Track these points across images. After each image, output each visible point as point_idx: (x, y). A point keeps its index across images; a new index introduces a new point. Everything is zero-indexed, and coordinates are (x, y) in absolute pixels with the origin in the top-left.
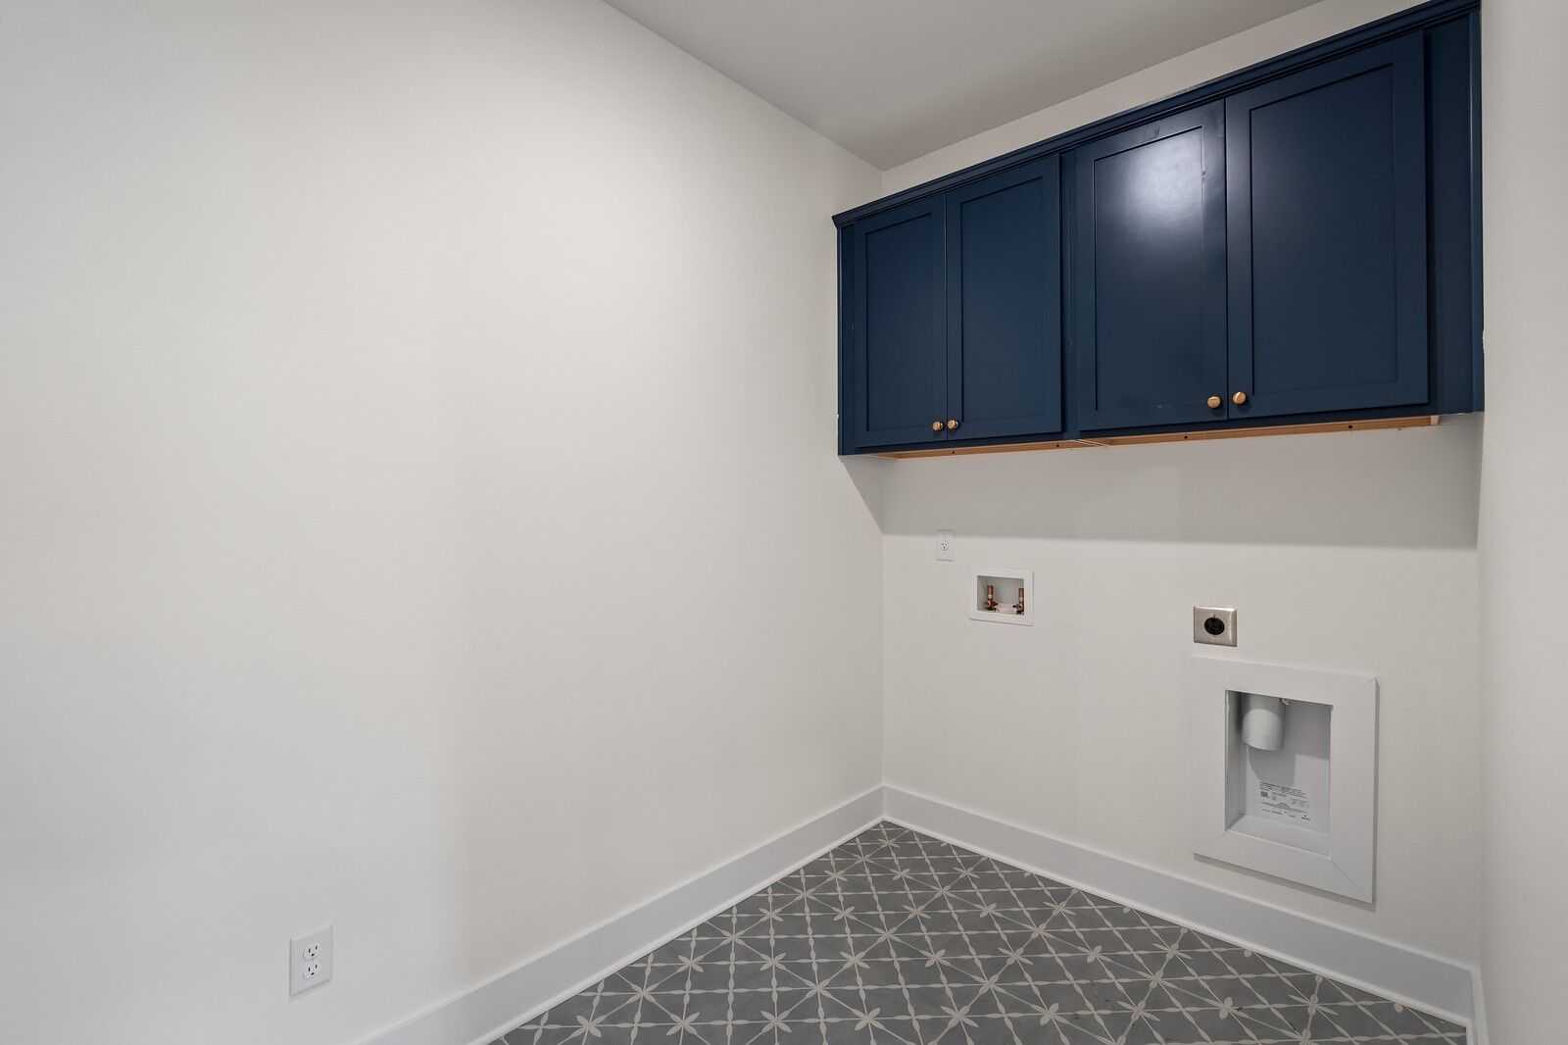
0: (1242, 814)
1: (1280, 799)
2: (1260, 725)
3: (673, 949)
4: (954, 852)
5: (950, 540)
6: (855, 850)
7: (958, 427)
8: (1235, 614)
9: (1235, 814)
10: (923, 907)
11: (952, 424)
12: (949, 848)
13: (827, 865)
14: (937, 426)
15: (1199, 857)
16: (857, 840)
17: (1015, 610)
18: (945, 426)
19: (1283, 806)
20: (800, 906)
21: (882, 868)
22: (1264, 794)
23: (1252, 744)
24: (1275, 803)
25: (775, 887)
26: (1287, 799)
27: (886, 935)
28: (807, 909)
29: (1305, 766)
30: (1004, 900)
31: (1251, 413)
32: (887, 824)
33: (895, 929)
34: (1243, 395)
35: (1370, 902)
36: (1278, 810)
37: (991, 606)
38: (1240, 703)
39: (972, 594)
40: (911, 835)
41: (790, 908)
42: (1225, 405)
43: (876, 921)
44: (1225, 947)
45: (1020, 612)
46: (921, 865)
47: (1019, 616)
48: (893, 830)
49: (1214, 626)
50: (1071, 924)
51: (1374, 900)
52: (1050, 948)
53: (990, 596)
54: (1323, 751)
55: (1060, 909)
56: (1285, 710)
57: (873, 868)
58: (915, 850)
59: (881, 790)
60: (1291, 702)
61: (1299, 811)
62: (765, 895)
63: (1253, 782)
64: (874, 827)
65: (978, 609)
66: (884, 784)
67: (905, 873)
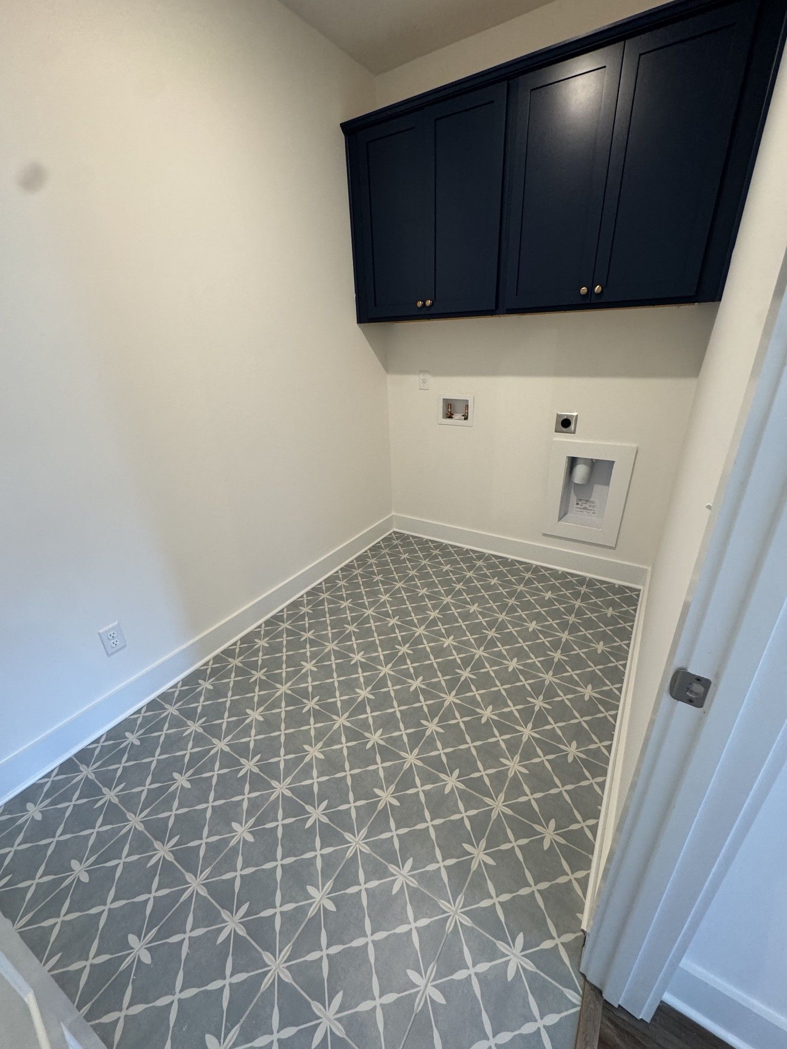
0: (566, 514)
1: (584, 506)
2: (581, 471)
3: (295, 605)
4: (430, 543)
5: (428, 377)
6: (380, 547)
7: (431, 305)
8: (577, 416)
9: (563, 514)
10: (416, 570)
11: (429, 303)
12: (427, 541)
13: (367, 556)
14: (420, 304)
15: (545, 535)
16: (381, 542)
17: (463, 417)
18: (424, 305)
19: (585, 508)
20: (356, 577)
21: (395, 555)
22: (577, 504)
23: (576, 482)
24: (582, 507)
25: (342, 569)
26: (587, 506)
27: (399, 585)
28: (359, 578)
29: (598, 489)
30: (453, 562)
31: (603, 300)
32: (395, 533)
33: (403, 582)
34: (600, 288)
35: (614, 546)
36: (582, 510)
37: (450, 416)
38: (573, 462)
39: (440, 409)
40: (408, 537)
41: (351, 580)
42: (590, 294)
43: (394, 579)
44: (550, 571)
45: (466, 419)
46: (414, 551)
47: (465, 421)
48: (400, 536)
49: (566, 423)
50: (484, 569)
51: (616, 545)
52: (475, 581)
53: (449, 410)
54: (607, 483)
55: (480, 563)
56: (593, 464)
57: (390, 555)
58: (410, 544)
59: (392, 515)
60: (597, 460)
61: (591, 510)
62: (337, 574)
63: (573, 499)
64: (389, 535)
65: (443, 418)
66: (393, 513)
67: (406, 556)
